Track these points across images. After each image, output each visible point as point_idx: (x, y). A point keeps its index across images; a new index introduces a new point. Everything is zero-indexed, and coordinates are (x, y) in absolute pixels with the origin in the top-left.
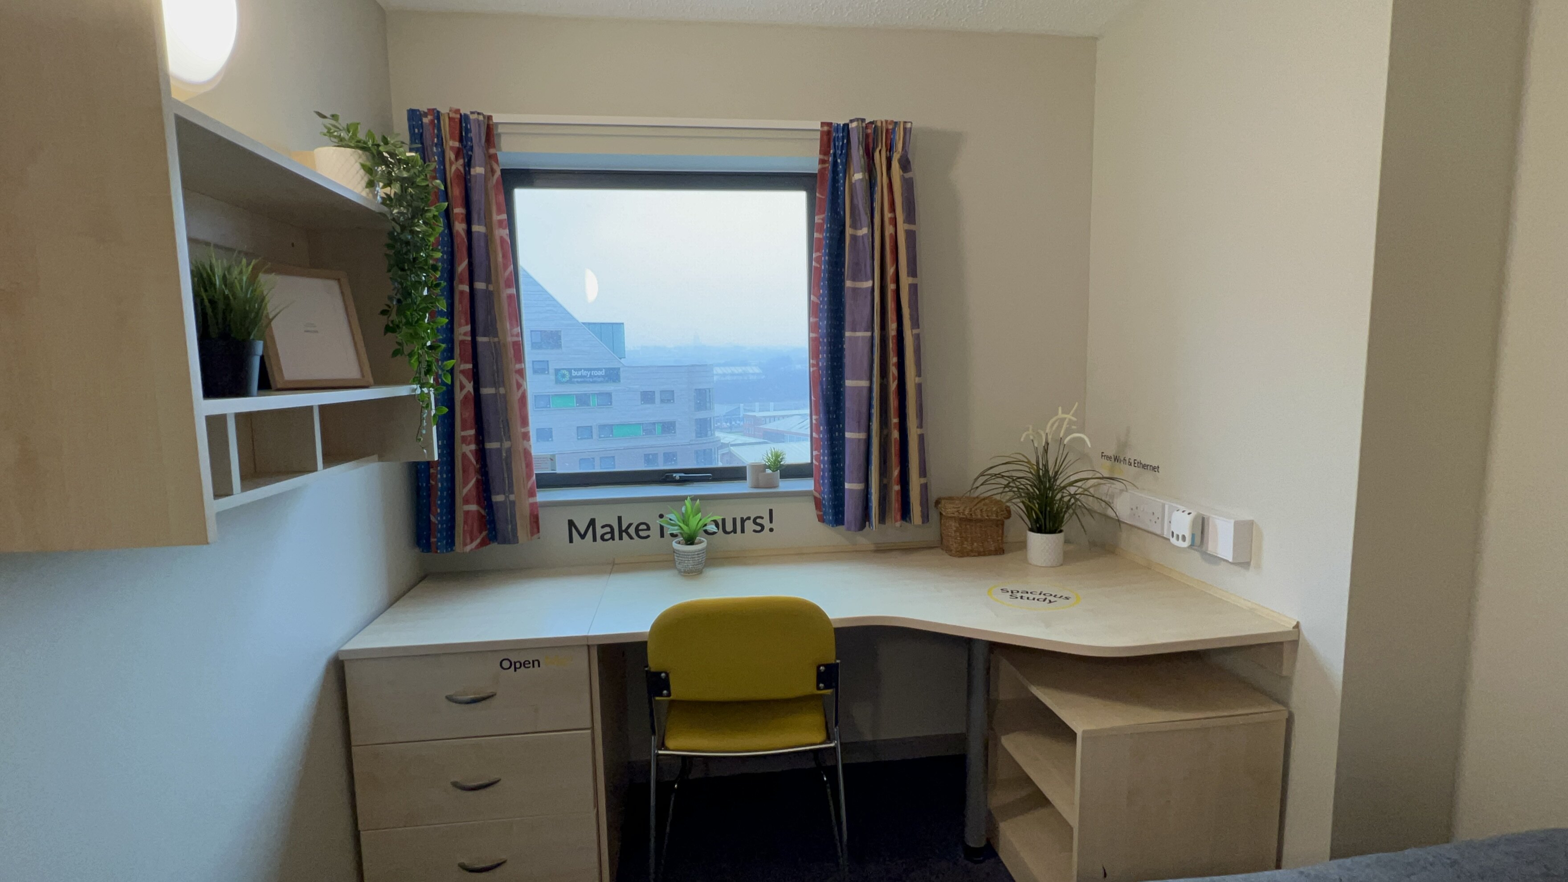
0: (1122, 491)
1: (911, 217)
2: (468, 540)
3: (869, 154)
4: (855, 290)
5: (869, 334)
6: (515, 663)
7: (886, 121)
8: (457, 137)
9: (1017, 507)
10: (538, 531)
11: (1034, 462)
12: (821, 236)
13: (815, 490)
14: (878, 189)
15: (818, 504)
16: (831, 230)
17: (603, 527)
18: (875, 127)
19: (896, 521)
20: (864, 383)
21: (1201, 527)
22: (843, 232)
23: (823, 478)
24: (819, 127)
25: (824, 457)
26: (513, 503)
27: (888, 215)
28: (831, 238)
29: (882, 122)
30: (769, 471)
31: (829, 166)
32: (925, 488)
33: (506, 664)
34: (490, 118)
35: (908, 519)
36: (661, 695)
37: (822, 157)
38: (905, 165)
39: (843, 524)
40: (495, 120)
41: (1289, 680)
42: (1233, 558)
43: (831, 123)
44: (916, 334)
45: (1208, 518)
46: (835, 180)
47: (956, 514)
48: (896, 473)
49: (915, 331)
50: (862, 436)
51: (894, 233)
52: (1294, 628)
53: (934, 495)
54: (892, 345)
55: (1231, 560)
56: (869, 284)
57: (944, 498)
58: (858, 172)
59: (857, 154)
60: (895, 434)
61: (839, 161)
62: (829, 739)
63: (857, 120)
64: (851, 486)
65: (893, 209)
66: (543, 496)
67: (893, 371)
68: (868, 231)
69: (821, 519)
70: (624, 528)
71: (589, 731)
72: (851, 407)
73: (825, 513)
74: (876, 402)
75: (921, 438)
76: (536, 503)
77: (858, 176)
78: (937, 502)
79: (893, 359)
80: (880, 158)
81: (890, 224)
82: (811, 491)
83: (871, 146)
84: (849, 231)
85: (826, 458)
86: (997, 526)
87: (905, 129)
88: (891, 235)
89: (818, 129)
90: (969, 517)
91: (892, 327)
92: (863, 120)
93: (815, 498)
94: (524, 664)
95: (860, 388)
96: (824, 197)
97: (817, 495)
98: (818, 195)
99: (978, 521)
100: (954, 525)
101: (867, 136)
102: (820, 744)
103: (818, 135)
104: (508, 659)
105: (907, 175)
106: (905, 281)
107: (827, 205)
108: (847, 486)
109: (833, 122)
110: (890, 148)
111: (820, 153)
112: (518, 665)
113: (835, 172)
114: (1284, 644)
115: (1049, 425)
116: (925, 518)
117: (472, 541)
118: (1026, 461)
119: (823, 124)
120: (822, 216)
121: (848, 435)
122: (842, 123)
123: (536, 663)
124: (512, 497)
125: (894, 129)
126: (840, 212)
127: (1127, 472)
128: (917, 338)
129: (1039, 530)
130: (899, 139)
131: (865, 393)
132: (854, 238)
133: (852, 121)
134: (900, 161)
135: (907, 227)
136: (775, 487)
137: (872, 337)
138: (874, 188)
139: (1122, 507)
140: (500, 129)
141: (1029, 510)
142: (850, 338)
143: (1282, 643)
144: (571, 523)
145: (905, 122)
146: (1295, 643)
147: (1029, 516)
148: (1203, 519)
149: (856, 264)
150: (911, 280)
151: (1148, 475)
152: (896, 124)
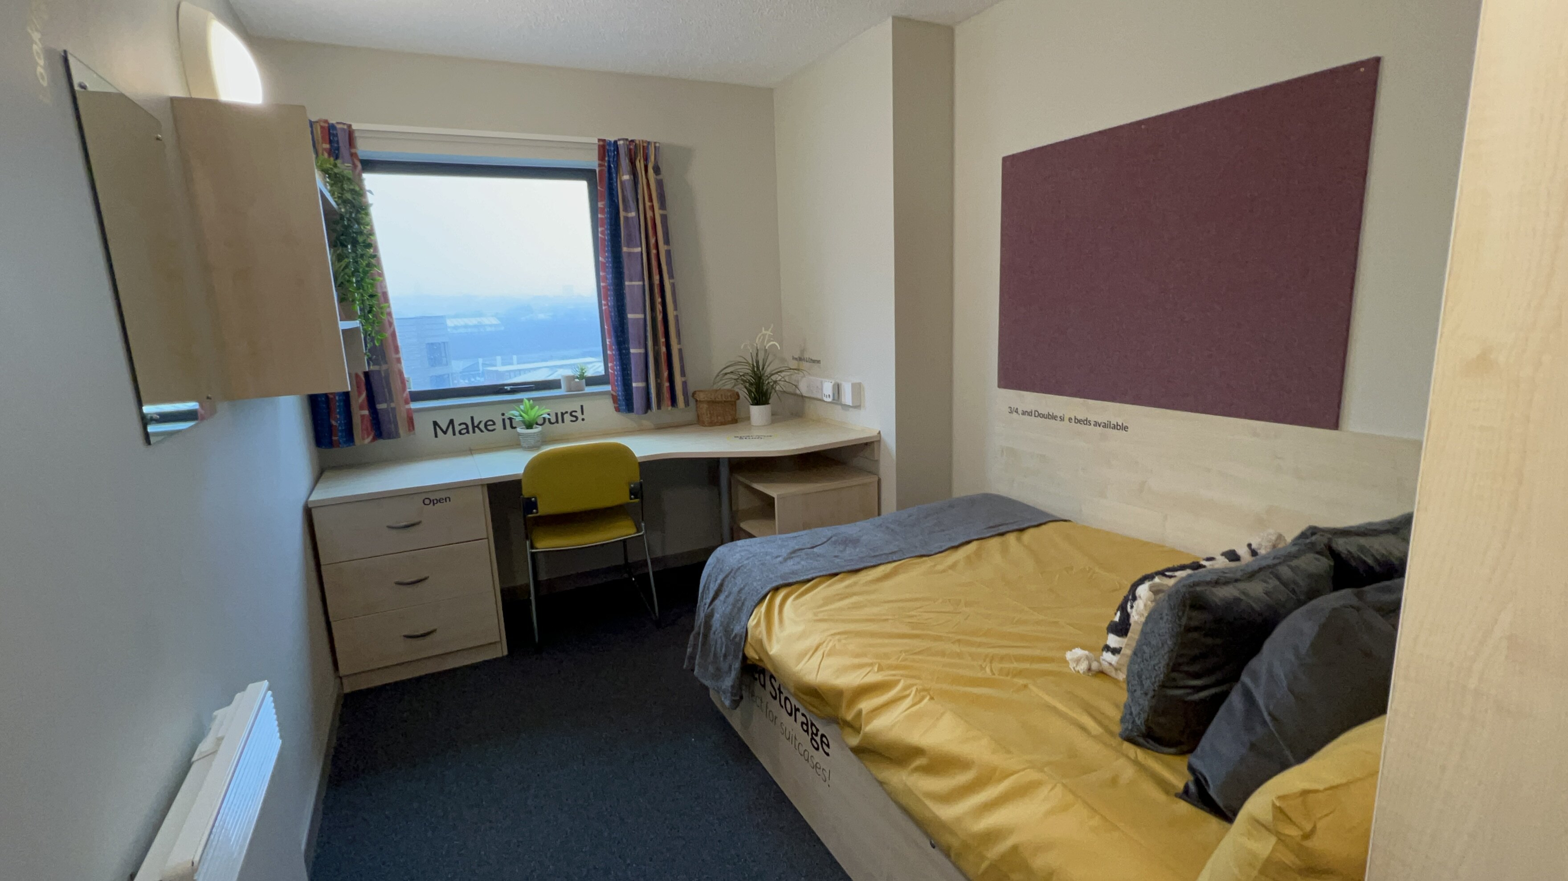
0: (802, 377)
1: (663, 206)
2: (366, 436)
3: (633, 163)
4: (630, 254)
5: (641, 283)
6: (433, 500)
7: (643, 141)
8: (328, 141)
9: (743, 393)
10: (413, 428)
11: (751, 363)
12: (603, 216)
13: (612, 390)
14: (640, 186)
15: (615, 399)
16: (610, 213)
17: (460, 425)
18: (636, 144)
19: (668, 406)
20: (641, 316)
21: (838, 388)
22: (618, 213)
23: (617, 381)
24: (596, 142)
25: (616, 367)
26: (394, 409)
27: (648, 204)
28: (611, 219)
29: (639, 141)
30: (577, 380)
31: (606, 169)
32: (685, 384)
33: (427, 502)
34: (350, 126)
35: (675, 405)
36: (532, 513)
37: (601, 162)
38: (657, 170)
39: (633, 412)
40: (354, 127)
41: (877, 461)
42: (853, 403)
43: (605, 140)
44: (672, 283)
45: (841, 384)
46: (610, 178)
47: (706, 399)
48: (666, 374)
49: (671, 281)
50: (642, 351)
51: (653, 216)
52: (878, 434)
53: (691, 390)
54: (657, 290)
55: (851, 405)
56: (639, 249)
57: (698, 391)
58: (626, 175)
59: (624, 162)
60: (663, 349)
61: (612, 166)
62: (638, 531)
63: (623, 139)
64: (637, 385)
65: (651, 200)
66: (414, 406)
67: (659, 307)
68: (636, 214)
69: (618, 410)
70: (476, 424)
71: (487, 540)
72: (633, 332)
73: (620, 405)
74: (649, 328)
75: (680, 350)
76: (411, 409)
77: (626, 177)
78: (694, 393)
79: (659, 300)
80: (640, 165)
81: (650, 209)
82: (609, 391)
83: (633, 156)
84: (622, 214)
85: (618, 367)
86: (732, 405)
87: (655, 147)
88: (651, 217)
89: (594, 142)
90: (713, 400)
91: (656, 278)
92: (627, 140)
93: (612, 395)
94: (439, 501)
95: (638, 319)
96: (603, 190)
97: (614, 394)
98: (599, 188)
99: (718, 402)
100: (705, 406)
101: (630, 150)
102: (634, 534)
103: (596, 147)
104: (426, 498)
105: (659, 177)
106: (663, 248)
107: (606, 194)
108: (634, 385)
109: (606, 139)
110: (646, 159)
111: (599, 160)
112: (435, 502)
113: (610, 173)
114: (875, 443)
115: (758, 338)
116: (687, 403)
117: (368, 437)
118: (745, 361)
119: (599, 140)
120: (603, 203)
121: (632, 351)
122: (612, 139)
123: (448, 500)
124: (393, 405)
125: (648, 147)
126: (615, 201)
127: (805, 365)
128: (673, 286)
129: (757, 404)
130: (652, 152)
131: (642, 322)
132: (626, 218)
133: (619, 140)
134: (654, 168)
135: (662, 212)
136: (582, 391)
137: (644, 285)
138: (638, 185)
139: (803, 389)
140: (356, 134)
141: (750, 392)
142: (628, 286)
143: (873, 442)
144: (435, 424)
145: (655, 143)
146: (879, 441)
147: (750, 396)
148: (838, 385)
149: (629, 236)
150: (666, 247)
151: (816, 365)
152: (649, 143)
